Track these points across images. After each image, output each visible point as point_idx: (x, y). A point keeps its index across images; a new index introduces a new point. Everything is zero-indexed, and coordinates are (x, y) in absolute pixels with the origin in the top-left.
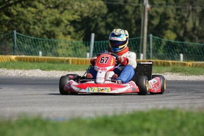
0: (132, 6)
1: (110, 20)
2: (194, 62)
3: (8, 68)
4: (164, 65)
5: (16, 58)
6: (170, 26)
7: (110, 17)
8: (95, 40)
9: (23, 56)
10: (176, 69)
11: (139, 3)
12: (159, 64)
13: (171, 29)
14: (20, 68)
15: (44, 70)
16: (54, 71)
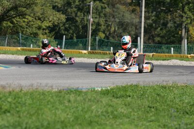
0: (80, 18)
1: (67, 26)
3: (18, 55)
4: (104, 54)
5: (21, 49)
6: (102, 30)
7: (67, 24)
8: (65, 39)
9: (25, 48)
11: (84, 17)
12: (102, 53)
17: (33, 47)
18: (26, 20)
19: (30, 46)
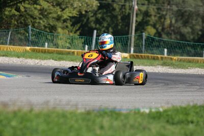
0: (119, 5)
1: (99, 16)
2: (179, 57)
3: (26, 58)
4: (154, 59)
5: (30, 49)
6: (151, 23)
7: (100, 13)
8: (97, 36)
9: (36, 48)
10: (166, 63)
11: (125, 2)
12: (150, 58)
13: (151, 25)
14: (36, 58)
15: (56, 60)
16: (64, 61)
17: (48, 47)
18: (38, 7)
19: (43, 45)
